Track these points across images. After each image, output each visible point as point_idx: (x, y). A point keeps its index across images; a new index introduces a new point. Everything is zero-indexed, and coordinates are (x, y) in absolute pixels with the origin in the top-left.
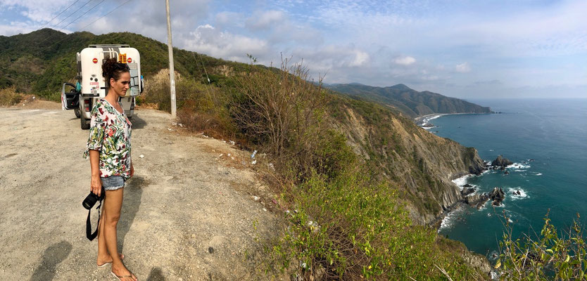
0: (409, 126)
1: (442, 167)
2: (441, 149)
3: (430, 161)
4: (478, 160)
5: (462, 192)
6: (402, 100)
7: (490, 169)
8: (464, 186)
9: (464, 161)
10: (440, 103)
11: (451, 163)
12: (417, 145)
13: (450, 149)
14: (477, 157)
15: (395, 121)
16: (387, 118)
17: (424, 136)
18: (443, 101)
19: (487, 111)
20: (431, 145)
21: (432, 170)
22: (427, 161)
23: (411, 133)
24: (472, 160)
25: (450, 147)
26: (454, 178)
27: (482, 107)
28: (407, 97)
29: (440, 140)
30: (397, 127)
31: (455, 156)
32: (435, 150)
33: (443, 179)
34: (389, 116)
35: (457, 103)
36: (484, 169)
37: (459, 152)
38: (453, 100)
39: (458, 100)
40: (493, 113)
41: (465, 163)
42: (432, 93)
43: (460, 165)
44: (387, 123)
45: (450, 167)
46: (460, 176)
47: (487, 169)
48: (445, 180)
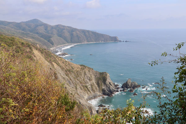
0: (48, 55)
1: (79, 91)
2: (78, 75)
3: (69, 86)
4: (110, 83)
5: (97, 111)
6: (37, 33)
7: (121, 91)
8: (99, 106)
9: (98, 84)
10: (72, 35)
11: (86, 87)
12: (56, 73)
13: (85, 74)
14: (109, 80)
15: (36, 52)
16: (28, 50)
17: (61, 64)
18: (74, 33)
19: (115, 40)
20: (68, 72)
21: (71, 94)
22: (67, 86)
23: (50, 62)
24: (105, 83)
25: (85, 72)
26: (90, 99)
27: (110, 37)
28: (41, 30)
29: (76, 66)
30: (38, 58)
31: (90, 80)
32: (72, 76)
33: (81, 101)
34: (30, 48)
35: (87, 34)
36: (115, 91)
37: (93, 76)
38: (84, 32)
39: (88, 31)
40: (120, 41)
41: (99, 86)
42: (64, 26)
43: (94, 88)
44: (29, 54)
45: (86, 90)
46: (95, 97)
47: (118, 91)
48: (83, 102)
